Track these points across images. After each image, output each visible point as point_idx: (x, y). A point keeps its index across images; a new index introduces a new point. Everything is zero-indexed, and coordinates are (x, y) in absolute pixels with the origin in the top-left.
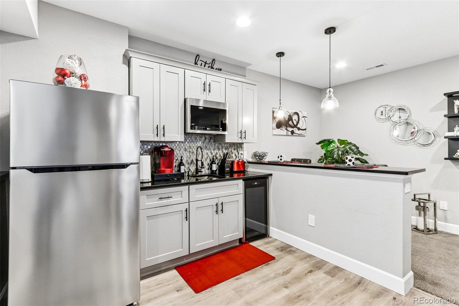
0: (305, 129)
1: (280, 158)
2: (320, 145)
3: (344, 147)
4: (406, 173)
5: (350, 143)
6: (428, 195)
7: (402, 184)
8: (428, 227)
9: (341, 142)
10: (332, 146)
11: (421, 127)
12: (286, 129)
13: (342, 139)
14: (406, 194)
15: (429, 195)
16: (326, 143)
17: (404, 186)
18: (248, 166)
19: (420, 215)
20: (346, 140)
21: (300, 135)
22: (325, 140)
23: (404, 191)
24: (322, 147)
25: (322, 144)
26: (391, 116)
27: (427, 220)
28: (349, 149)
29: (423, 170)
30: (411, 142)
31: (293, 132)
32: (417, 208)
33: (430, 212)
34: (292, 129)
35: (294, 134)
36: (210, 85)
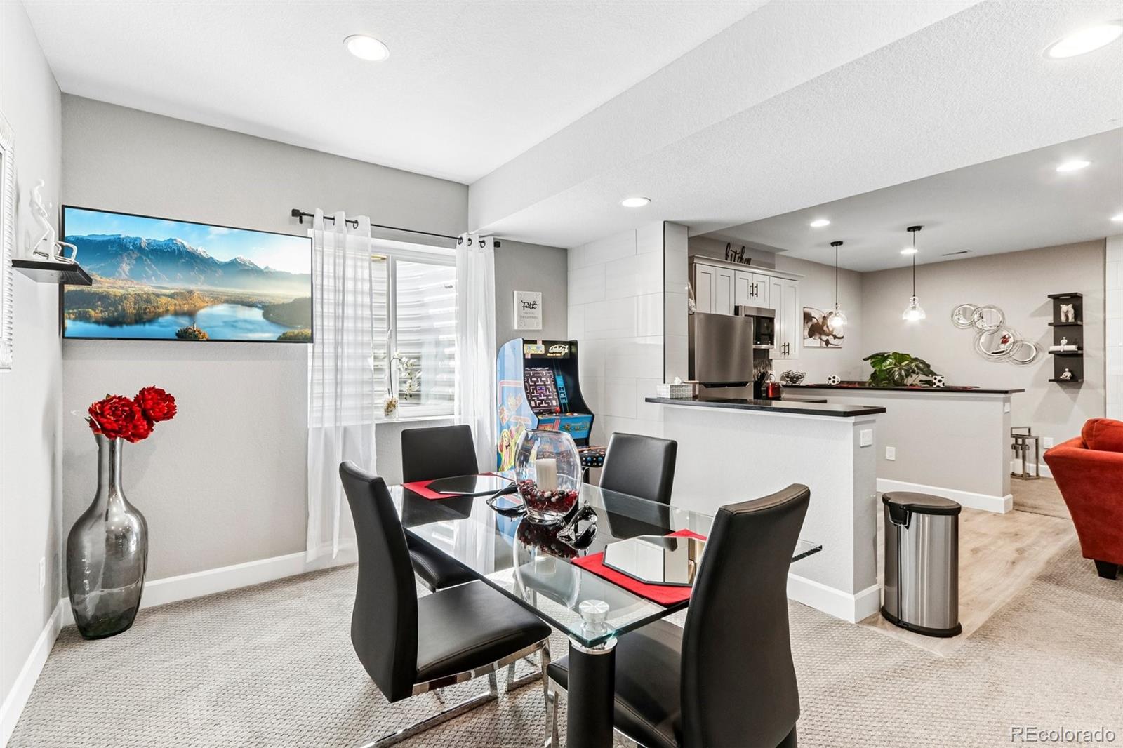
0: (842, 338)
1: (832, 379)
2: (869, 361)
3: (907, 365)
4: (1006, 392)
5: (916, 359)
6: (1027, 430)
7: (1002, 403)
8: (1027, 472)
9: (900, 358)
10: (888, 362)
11: (1019, 338)
12: (820, 338)
13: (900, 353)
14: (1006, 413)
15: (1029, 430)
16: (878, 358)
17: (1004, 405)
18: (783, 391)
19: (1017, 456)
20: (908, 355)
21: (837, 347)
22: (878, 355)
23: (1004, 409)
24: (874, 365)
25: (873, 360)
26: (976, 320)
27: (1027, 464)
28: (915, 368)
29: (1023, 391)
30: (1005, 358)
31: (827, 342)
32: (1014, 447)
33: (1031, 453)
34: (827, 337)
35: (829, 345)
36: (757, 287)
